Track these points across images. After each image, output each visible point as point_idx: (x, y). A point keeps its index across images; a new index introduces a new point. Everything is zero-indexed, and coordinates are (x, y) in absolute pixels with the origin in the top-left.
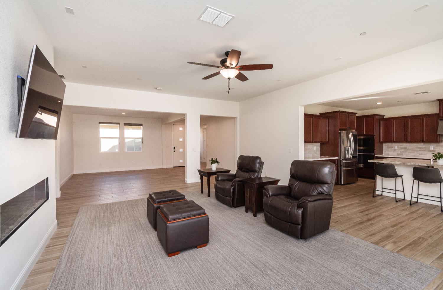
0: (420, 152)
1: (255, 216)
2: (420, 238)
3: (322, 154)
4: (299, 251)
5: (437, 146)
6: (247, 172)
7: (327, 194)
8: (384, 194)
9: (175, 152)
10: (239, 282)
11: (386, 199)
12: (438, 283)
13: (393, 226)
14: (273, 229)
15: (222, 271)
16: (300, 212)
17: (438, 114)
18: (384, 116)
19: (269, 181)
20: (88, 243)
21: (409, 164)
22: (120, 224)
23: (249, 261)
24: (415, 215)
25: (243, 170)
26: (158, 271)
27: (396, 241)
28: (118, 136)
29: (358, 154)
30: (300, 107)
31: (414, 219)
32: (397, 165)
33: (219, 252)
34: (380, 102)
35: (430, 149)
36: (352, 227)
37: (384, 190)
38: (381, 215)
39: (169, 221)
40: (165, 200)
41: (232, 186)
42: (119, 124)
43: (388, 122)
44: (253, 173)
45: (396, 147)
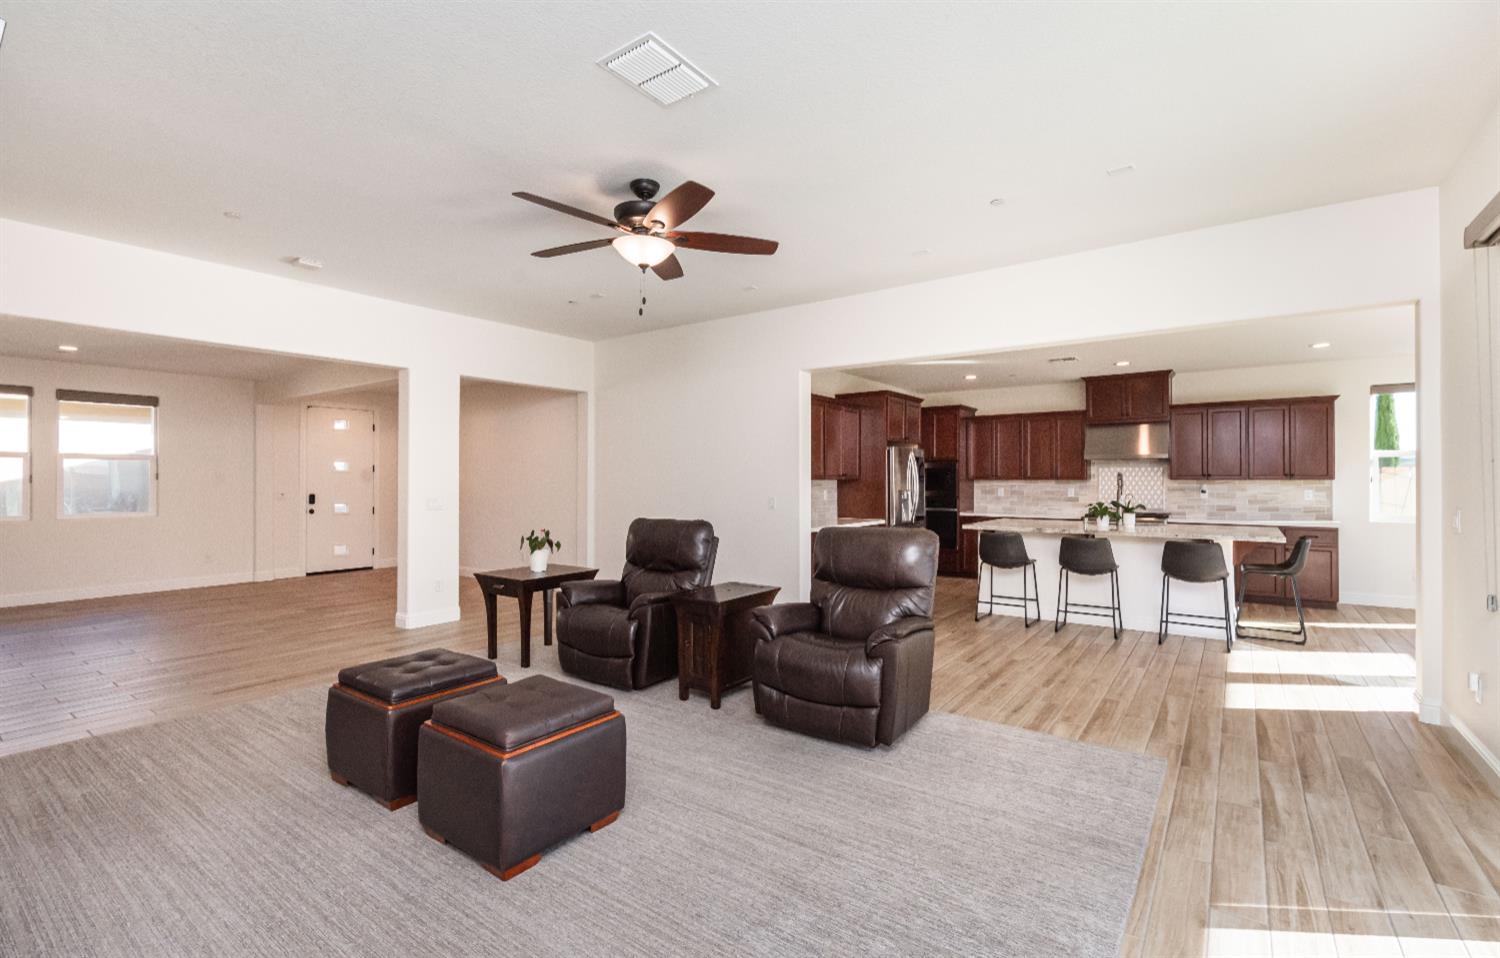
0: (1050, 503)
1: (716, 705)
2: (1105, 701)
3: (843, 513)
4: (882, 778)
5: (1081, 488)
6: (665, 572)
7: (922, 614)
8: (997, 610)
9: (313, 515)
10: (776, 892)
11: (1003, 622)
12: (1174, 787)
13: (1048, 683)
14: (787, 732)
15: (711, 876)
16: (875, 670)
17: (1083, 413)
18: (976, 410)
19: (748, 594)
20: (85, 915)
21: (1049, 531)
22: (200, 814)
23: (770, 833)
24: (1074, 653)
25: (650, 565)
26: (494, 933)
27: (1067, 715)
28: (24, 448)
29: (927, 512)
30: (801, 373)
31: (1077, 662)
32: (1026, 533)
33: (669, 828)
34: (972, 374)
35: (1069, 496)
36: (968, 698)
37: (995, 600)
38: (1011, 663)
39: (505, 753)
40: (427, 688)
41: (630, 619)
42: (28, 391)
43: (985, 424)
44: (689, 572)
45: (1001, 492)
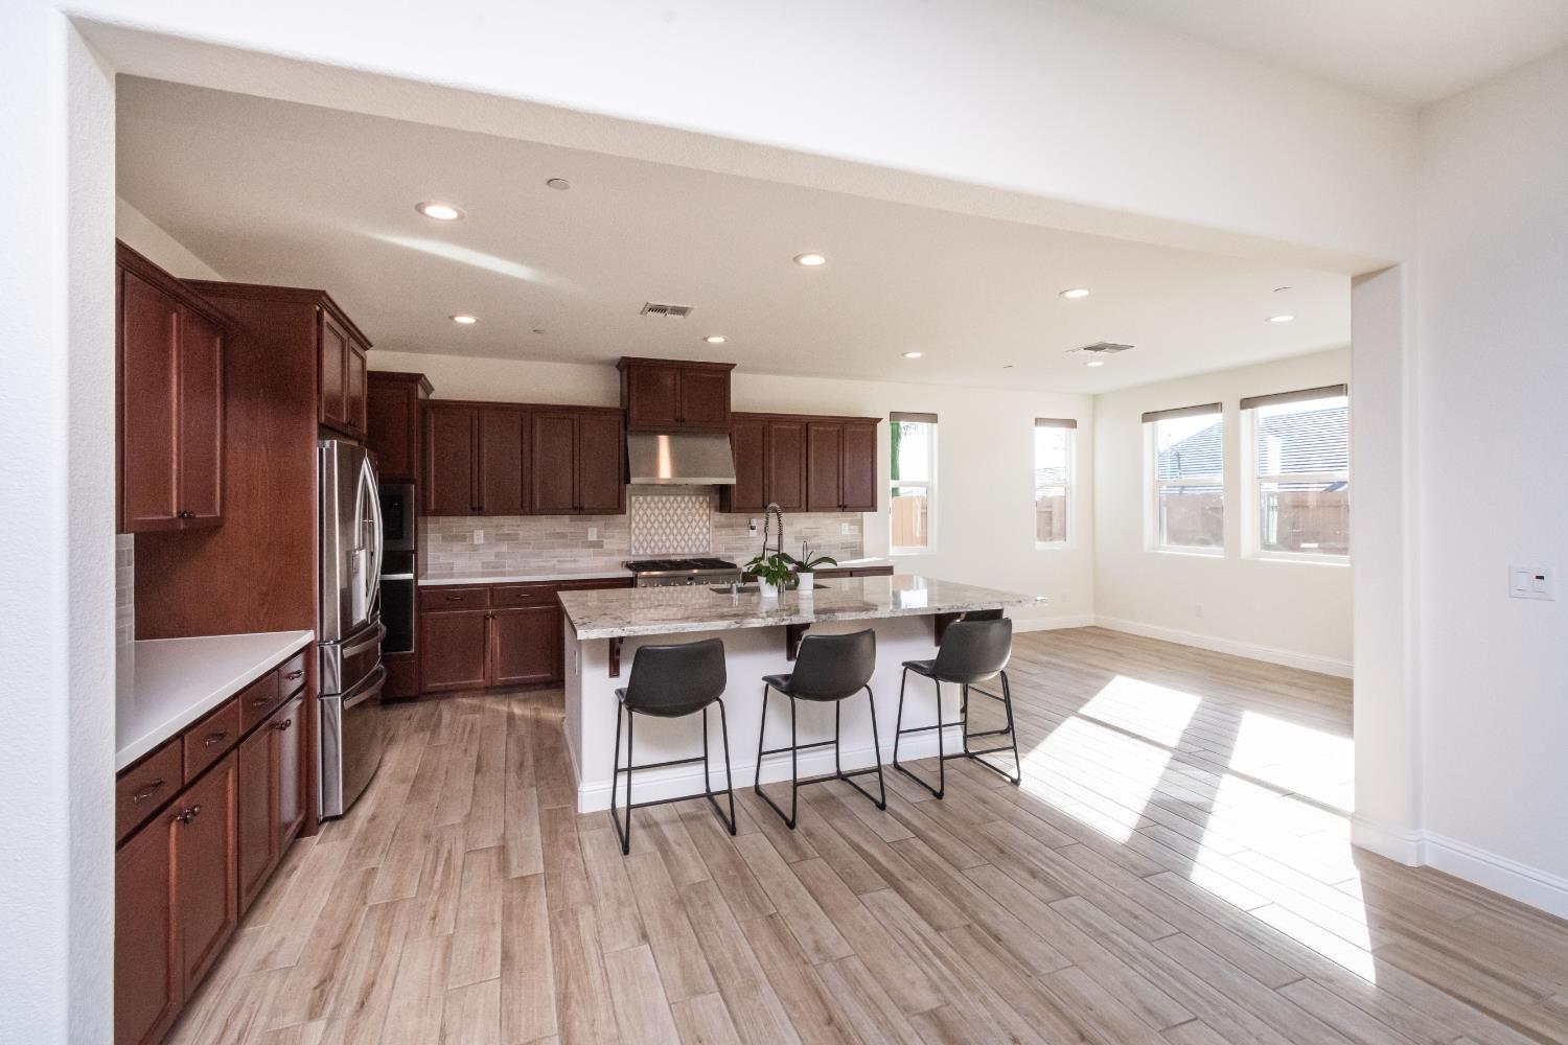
0: (560, 551)
5: (606, 527)
17: (621, 412)
18: (432, 390)
34: (468, 313)
35: (590, 539)
45: (479, 537)
